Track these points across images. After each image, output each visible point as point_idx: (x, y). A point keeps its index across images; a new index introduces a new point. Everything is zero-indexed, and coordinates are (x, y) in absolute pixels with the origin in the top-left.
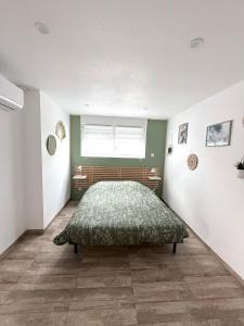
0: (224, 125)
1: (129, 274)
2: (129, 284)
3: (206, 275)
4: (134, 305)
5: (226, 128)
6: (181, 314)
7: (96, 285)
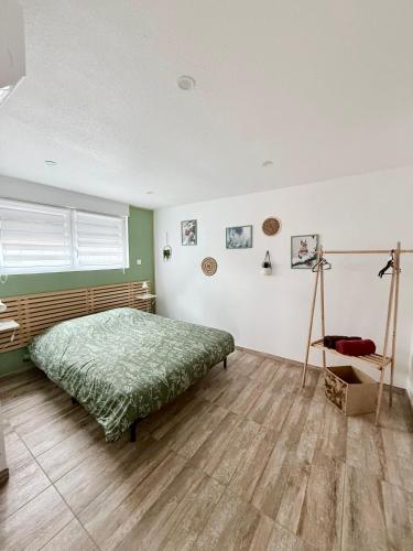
0: (245, 229)
1: (217, 406)
2: (227, 412)
3: (258, 367)
4: (246, 420)
5: (246, 231)
6: (271, 398)
7: (204, 438)
